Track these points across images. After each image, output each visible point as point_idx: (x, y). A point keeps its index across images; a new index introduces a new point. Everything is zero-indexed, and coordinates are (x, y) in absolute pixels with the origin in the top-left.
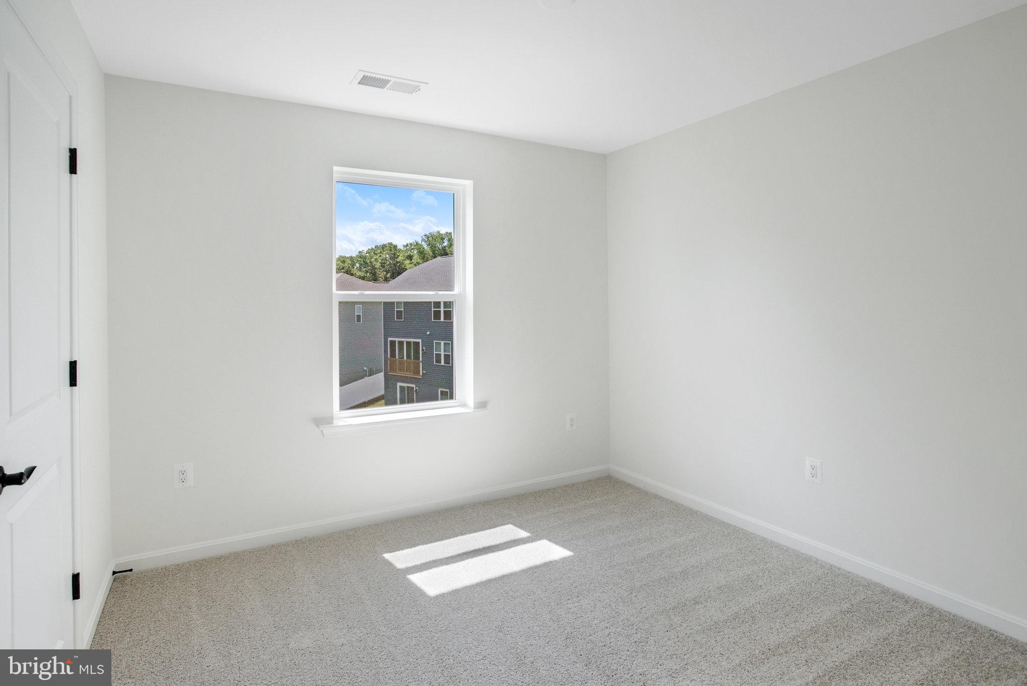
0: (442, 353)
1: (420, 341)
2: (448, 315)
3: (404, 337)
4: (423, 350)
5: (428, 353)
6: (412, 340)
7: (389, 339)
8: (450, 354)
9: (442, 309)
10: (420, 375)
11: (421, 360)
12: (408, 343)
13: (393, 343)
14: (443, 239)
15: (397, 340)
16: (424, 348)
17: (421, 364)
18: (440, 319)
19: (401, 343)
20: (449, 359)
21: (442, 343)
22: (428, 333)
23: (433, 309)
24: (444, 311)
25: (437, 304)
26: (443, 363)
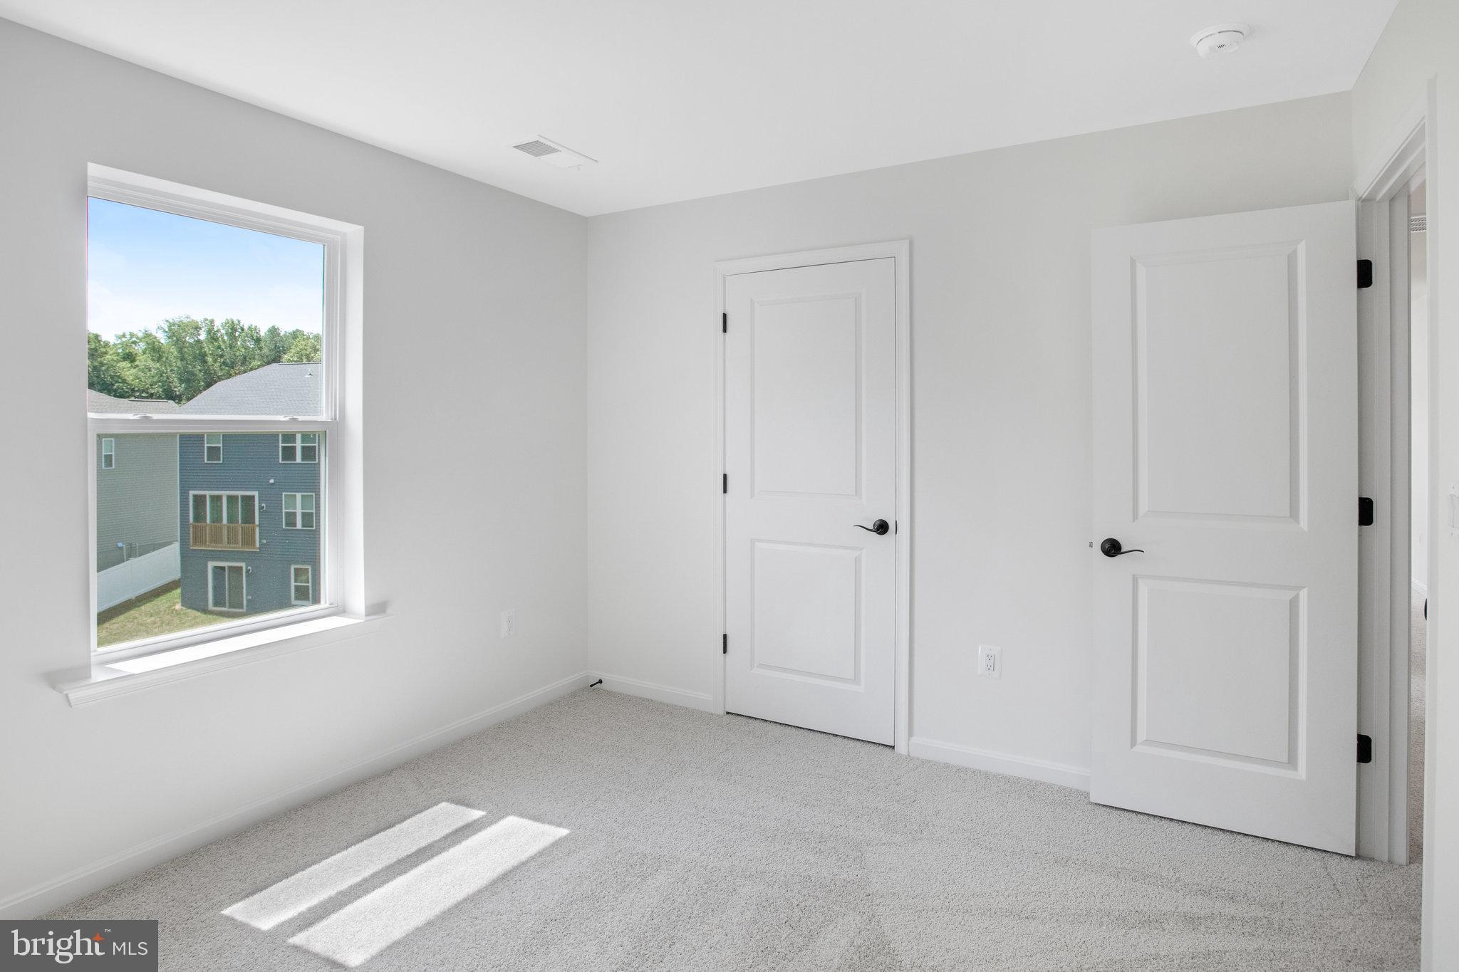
0: (299, 511)
1: (256, 494)
2: (309, 453)
3: (223, 489)
4: (261, 508)
5: (271, 512)
6: (240, 493)
7: (192, 493)
8: (314, 511)
9: (299, 445)
10: (256, 548)
11: (257, 522)
12: (232, 499)
13: (199, 501)
14: (197, 328)
15: (208, 493)
16: (263, 505)
17: (257, 530)
18: (295, 460)
19: (216, 499)
20: (311, 520)
21: (299, 496)
22: (272, 481)
23: (281, 445)
24: (303, 448)
25: (289, 437)
26: (299, 526)
